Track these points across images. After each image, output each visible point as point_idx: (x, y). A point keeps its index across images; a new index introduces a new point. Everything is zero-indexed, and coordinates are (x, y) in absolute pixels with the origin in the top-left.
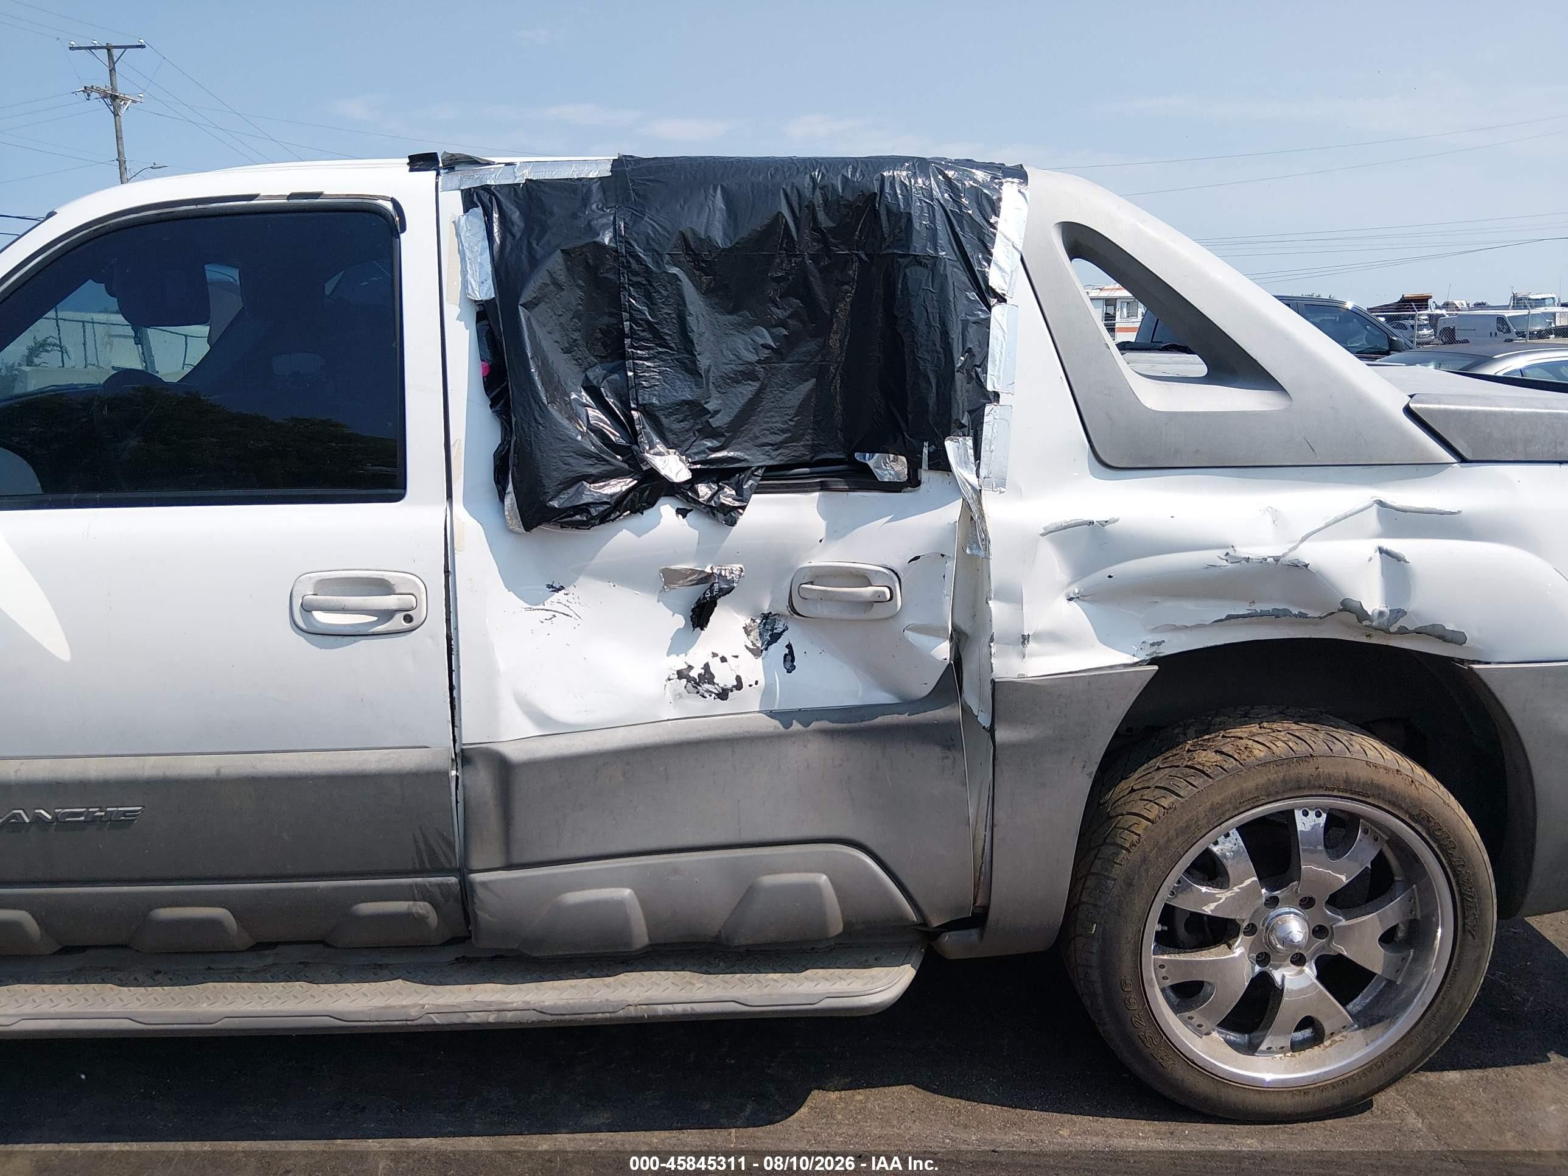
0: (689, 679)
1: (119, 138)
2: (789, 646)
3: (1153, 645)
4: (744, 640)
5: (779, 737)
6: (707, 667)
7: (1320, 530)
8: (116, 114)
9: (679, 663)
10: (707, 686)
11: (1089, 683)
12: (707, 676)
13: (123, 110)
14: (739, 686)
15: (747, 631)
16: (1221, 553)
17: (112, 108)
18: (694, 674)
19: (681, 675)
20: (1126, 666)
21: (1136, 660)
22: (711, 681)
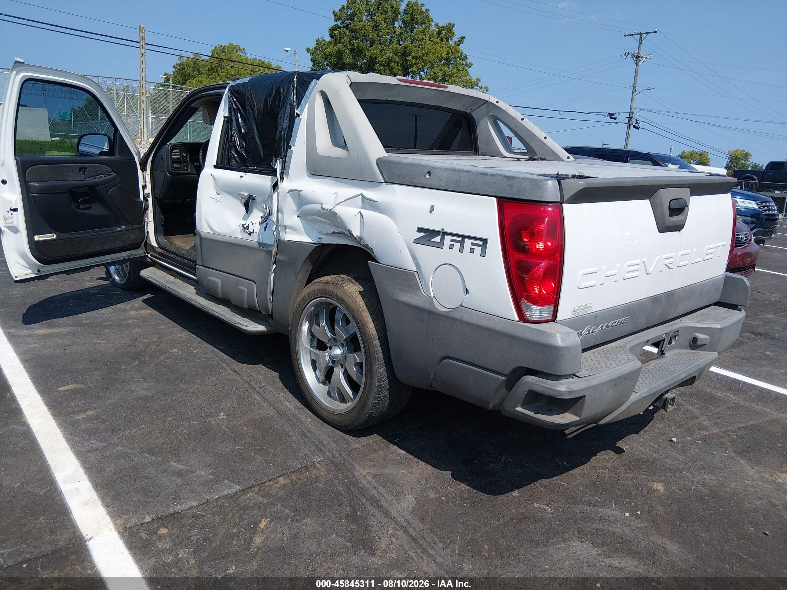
0: (244, 227)
1: (636, 76)
2: (267, 224)
3: (319, 238)
4: (260, 220)
5: (257, 249)
6: (248, 225)
7: (343, 202)
8: (637, 65)
9: (243, 222)
10: (247, 230)
11: (297, 246)
12: (247, 228)
13: (641, 63)
14: (253, 232)
15: (262, 218)
16: (320, 205)
17: (636, 62)
18: (245, 226)
19: (243, 225)
20: (309, 243)
21: (312, 242)
22: (248, 230)
